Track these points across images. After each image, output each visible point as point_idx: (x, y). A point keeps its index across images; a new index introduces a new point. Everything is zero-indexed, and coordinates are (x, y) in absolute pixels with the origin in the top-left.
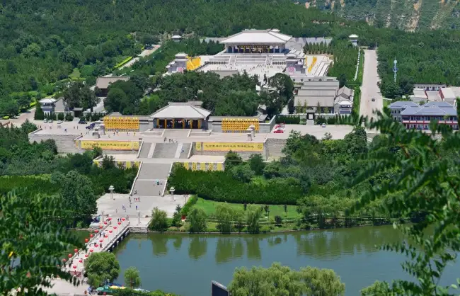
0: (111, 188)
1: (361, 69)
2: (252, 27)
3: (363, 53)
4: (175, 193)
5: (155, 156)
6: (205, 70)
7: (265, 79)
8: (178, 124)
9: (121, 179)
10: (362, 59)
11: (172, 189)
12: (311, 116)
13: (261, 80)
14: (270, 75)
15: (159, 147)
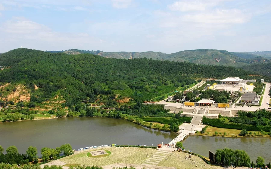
0: (185, 122)
1: (264, 89)
2: (231, 76)
3: (265, 84)
4: (203, 124)
5: (198, 113)
6: (215, 89)
7: (233, 92)
8: (206, 105)
9: (188, 120)
10: (265, 86)
11: (202, 123)
12: (245, 104)
13: (231, 92)
14: (234, 91)
15: (199, 111)
